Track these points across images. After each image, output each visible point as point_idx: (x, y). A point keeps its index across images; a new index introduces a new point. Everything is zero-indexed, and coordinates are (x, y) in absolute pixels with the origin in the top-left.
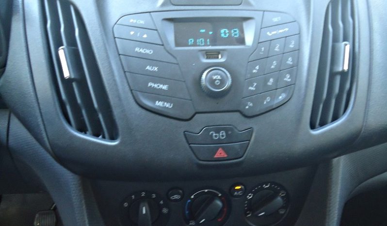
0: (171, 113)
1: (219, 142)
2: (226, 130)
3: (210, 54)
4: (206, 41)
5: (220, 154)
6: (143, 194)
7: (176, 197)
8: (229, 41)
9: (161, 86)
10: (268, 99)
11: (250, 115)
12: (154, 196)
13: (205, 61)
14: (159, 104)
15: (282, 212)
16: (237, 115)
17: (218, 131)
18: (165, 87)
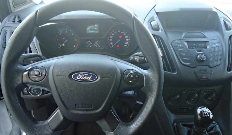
0: (191, 66)
1: (204, 74)
2: (205, 71)
3: (199, 51)
4: (195, 47)
5: (204, 77)
6: (174, 91)
7: (184, 92)
8: (202, 47)
9: (187, 59)
10: (216, 63)
11: (211, 67)
12: (177, 92)
13: (197, 52)
14: (187, 64)
15: (214, 99)
16: (208, 67)
17: (203, 71)
18: (188, 59)
